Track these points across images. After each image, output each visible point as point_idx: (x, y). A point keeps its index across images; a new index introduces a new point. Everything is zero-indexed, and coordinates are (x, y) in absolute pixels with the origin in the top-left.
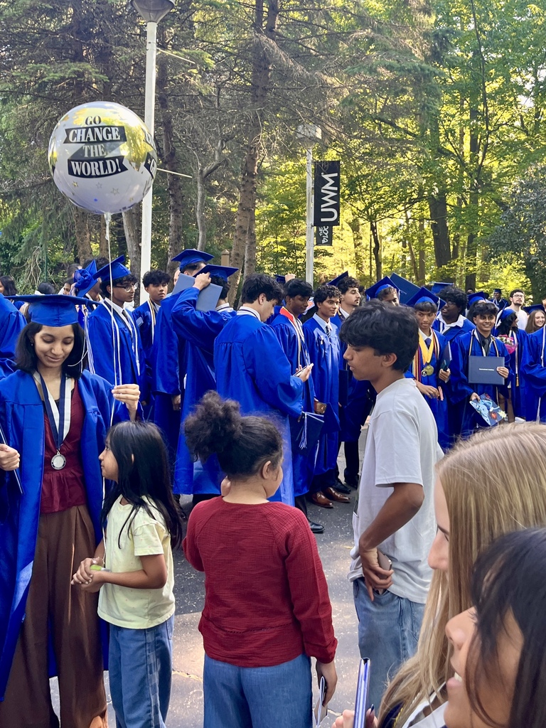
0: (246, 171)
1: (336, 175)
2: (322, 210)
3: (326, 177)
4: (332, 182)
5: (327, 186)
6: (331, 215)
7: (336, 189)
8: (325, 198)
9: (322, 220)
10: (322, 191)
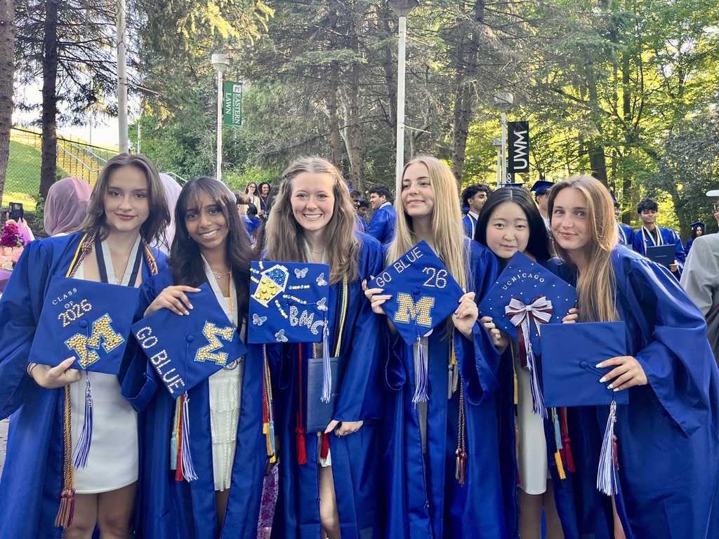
0: (460, 130)
1: (526, 132)
2: (515, 160)
3: (518, 134)
4: (522, 138)
5: (518, 141)
6: (522, 164)
7: (526, 143)
8: (517, 151)
9: (515, 168)
10: (515, 145)
